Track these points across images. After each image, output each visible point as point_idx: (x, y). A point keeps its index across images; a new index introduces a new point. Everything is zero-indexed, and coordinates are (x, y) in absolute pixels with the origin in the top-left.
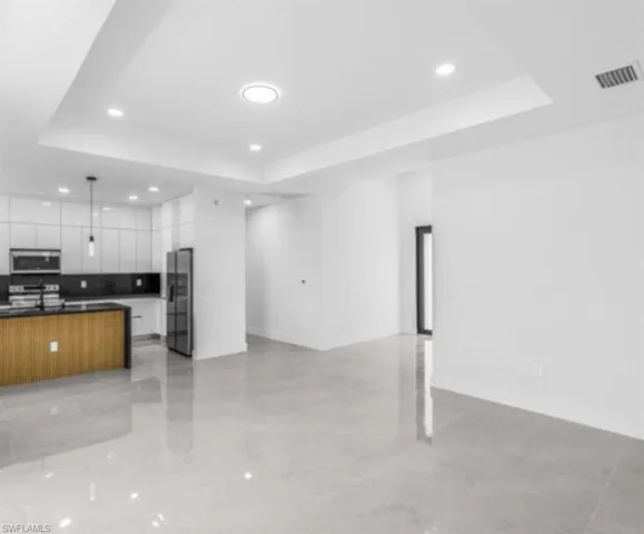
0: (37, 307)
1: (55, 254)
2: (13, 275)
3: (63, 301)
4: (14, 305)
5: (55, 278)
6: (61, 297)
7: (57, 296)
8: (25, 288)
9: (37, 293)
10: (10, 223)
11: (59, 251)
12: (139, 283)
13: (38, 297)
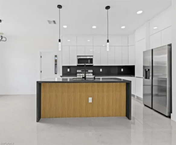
0: (83, 78)
1: (91, 57)
2: (78, 66)
3: (94, 76)
4: (78, 77)
5: (91, 67)
6: (93, 75)
7: (92, 74)
8: (82, 71)
9: (84, 73)
10: (77, 46)
11: (92, 56)
12: (122, 70)
13: (84, 74)
